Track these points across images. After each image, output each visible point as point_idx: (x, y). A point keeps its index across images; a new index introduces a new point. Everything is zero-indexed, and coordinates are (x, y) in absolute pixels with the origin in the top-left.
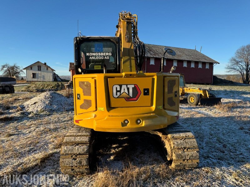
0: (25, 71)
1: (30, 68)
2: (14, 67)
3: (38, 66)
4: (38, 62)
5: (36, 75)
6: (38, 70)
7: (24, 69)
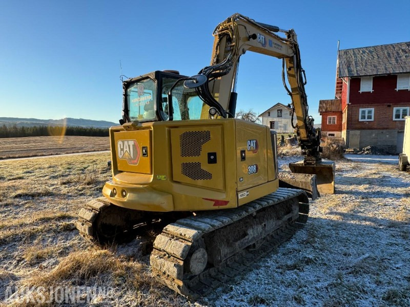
0: (261, 118)
1: (267, 114)
2: (249, 114)
3: (278, 110)
4: (278, 104)
5: (275, 124)
6: (278, 116)
7: (259, 116)
